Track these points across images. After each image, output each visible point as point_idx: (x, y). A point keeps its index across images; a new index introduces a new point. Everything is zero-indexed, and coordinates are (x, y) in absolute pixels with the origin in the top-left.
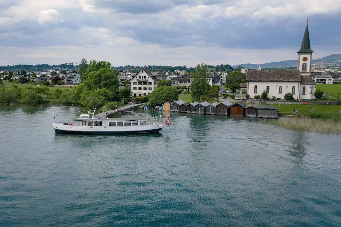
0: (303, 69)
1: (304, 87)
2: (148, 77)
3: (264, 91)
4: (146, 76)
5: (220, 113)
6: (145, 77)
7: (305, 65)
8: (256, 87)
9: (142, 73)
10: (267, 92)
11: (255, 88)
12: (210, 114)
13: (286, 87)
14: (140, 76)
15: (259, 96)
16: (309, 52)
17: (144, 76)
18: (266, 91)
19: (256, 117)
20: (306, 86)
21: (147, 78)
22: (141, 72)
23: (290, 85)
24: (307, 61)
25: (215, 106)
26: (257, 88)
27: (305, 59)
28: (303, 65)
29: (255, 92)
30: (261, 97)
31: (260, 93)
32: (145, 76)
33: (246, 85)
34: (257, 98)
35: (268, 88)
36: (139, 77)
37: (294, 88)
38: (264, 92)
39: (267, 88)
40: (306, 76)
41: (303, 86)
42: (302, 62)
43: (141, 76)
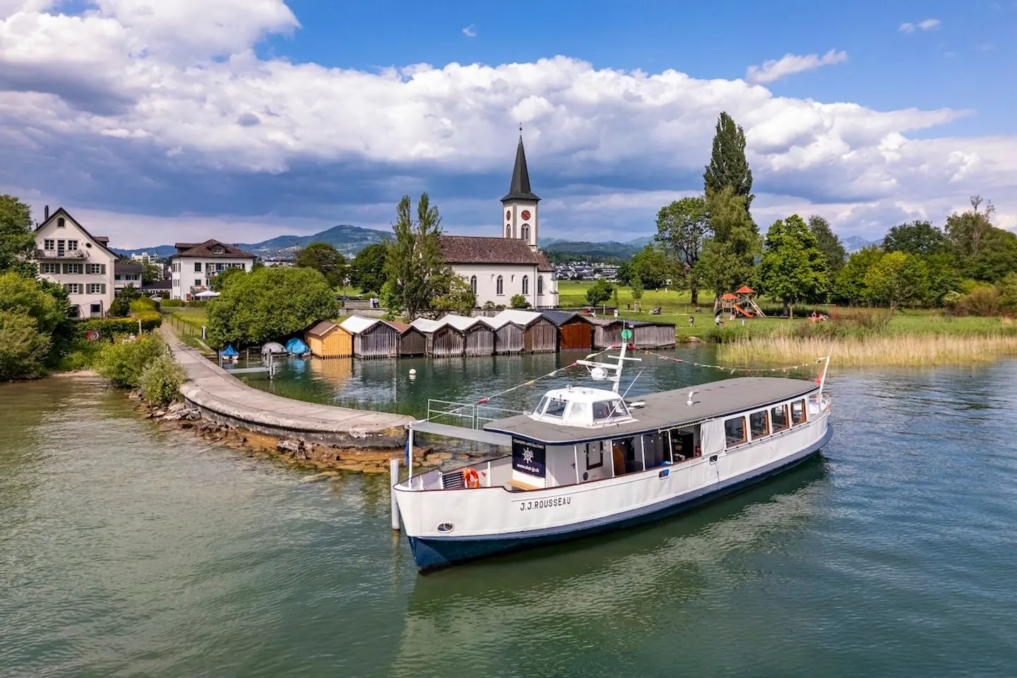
1: (539, 277)
2: (89, 245)
4: (76, 242)
6: (73, 244)
7: (527, 229)
9: (60, 230)
13: (510, 279)
14: (50, 237)
16: (533, 200)
17: (70, 242)
20: (543, 274)
21: (82, 247)
22: (55, 222)
23: (519, 273)
24: (529, 220)
27: (526, 215)
28: (523, 229)
32: (73, 238)
36: (43, 243)
37: (525, 280)
41: (537, 274)
42: (521, 221)
43: (52, 241)
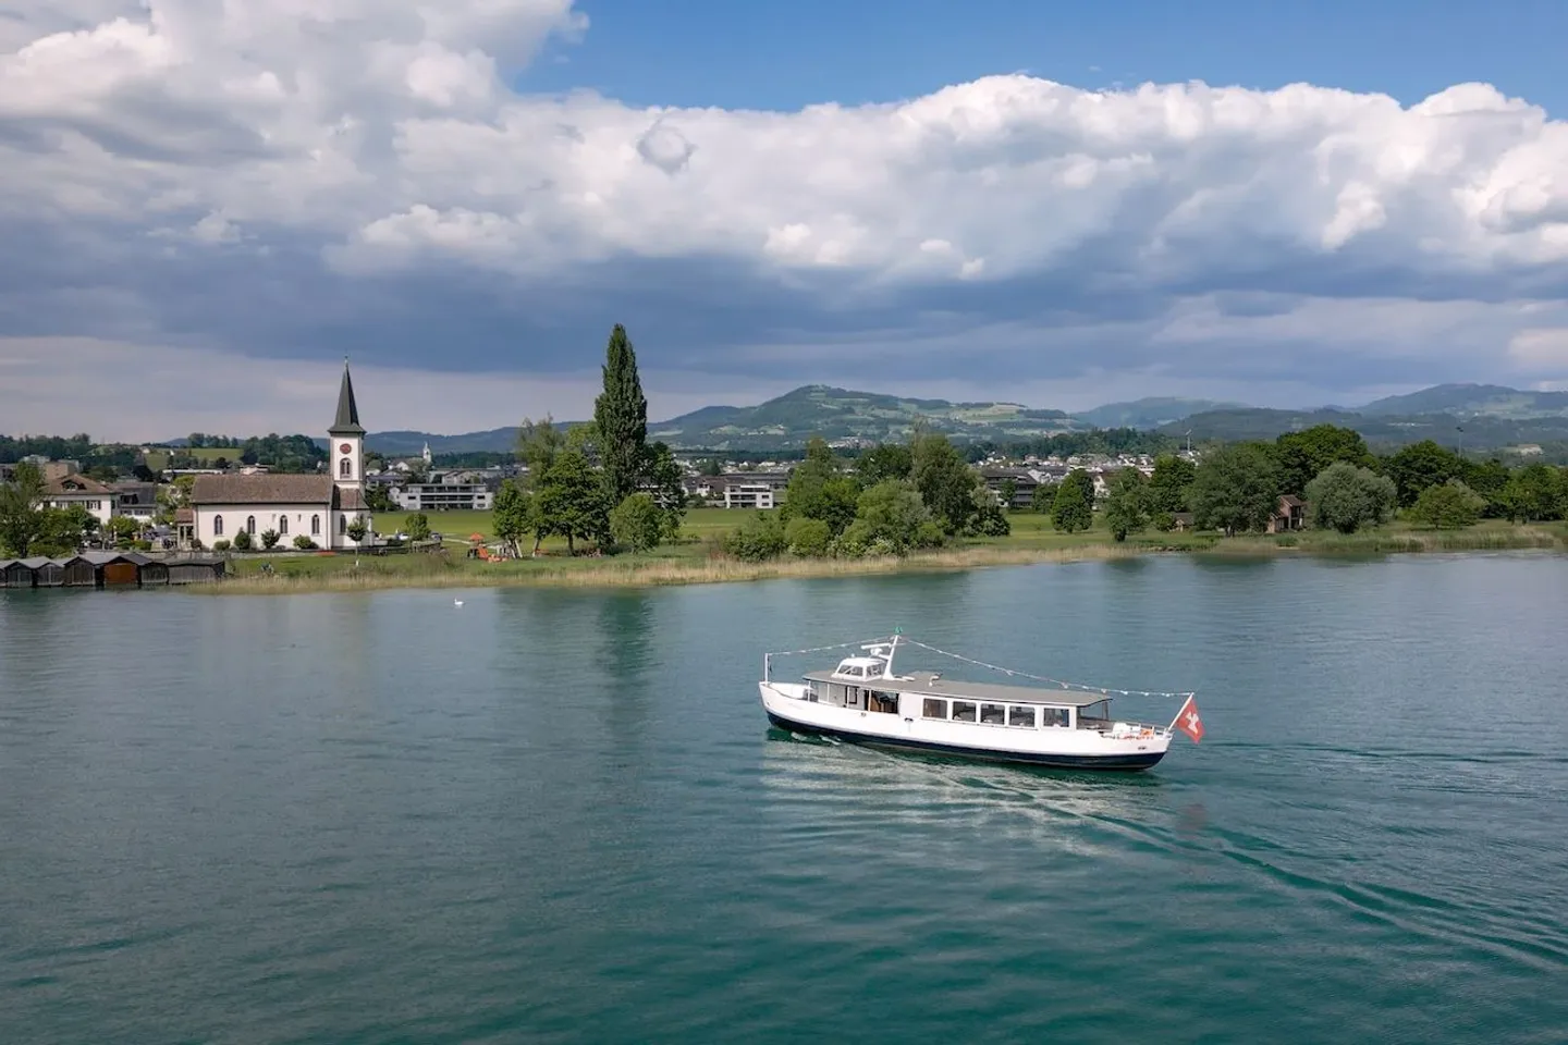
0: (342, 472)
1: (343, 516)
3: (241, 529)
5: (75, 580)
7: (347, 464)
8: (218, 521)
10: (249, 532)
11: (216, 522)
12: (50, 586)
13: (297, 518)
15: (228, 543)
16: (354, 432)
18: (245, 530)
19: (167, 583)
20: (345, 513)
23: (308, 514)
24: (352, 452)
25: (63, 566)
26: (221, 522)
28: (342, 464)
29: (216, 532)
30: (232, 544)
31: (230, 535)
33: (192, 516)
34: (223, 547)
35: (251, 521)
37: (315, 520)
38: (241, 532)
39: (249, 522)
40: (347, 490)
41: (338, 514)
42: (340, 454)
